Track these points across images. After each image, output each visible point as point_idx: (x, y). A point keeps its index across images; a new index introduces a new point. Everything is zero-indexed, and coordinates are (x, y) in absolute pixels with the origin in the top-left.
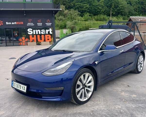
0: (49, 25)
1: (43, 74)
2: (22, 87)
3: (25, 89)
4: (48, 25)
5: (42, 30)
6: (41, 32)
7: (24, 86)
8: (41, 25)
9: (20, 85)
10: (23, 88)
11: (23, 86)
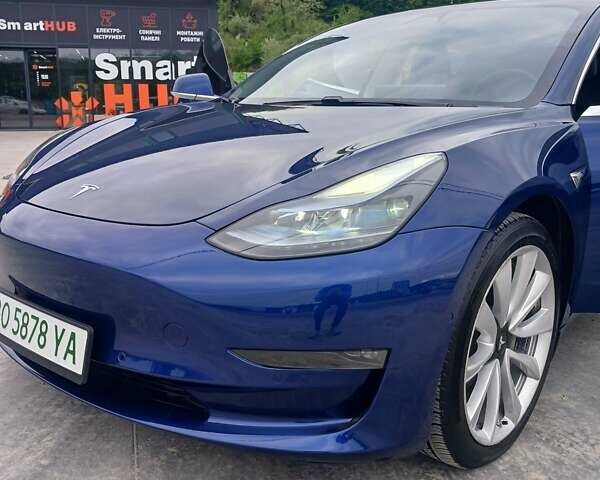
0: (192, 40)
1: (214, 239)
2: (51, 336)
3: (73, 353)
4: (188, 40)
5: (160, 64)
6: (155, 69)
7: (70, 328)
8: (157, 39)
9: (42, 316)
10: (58, 342)
11: (62, 325)
